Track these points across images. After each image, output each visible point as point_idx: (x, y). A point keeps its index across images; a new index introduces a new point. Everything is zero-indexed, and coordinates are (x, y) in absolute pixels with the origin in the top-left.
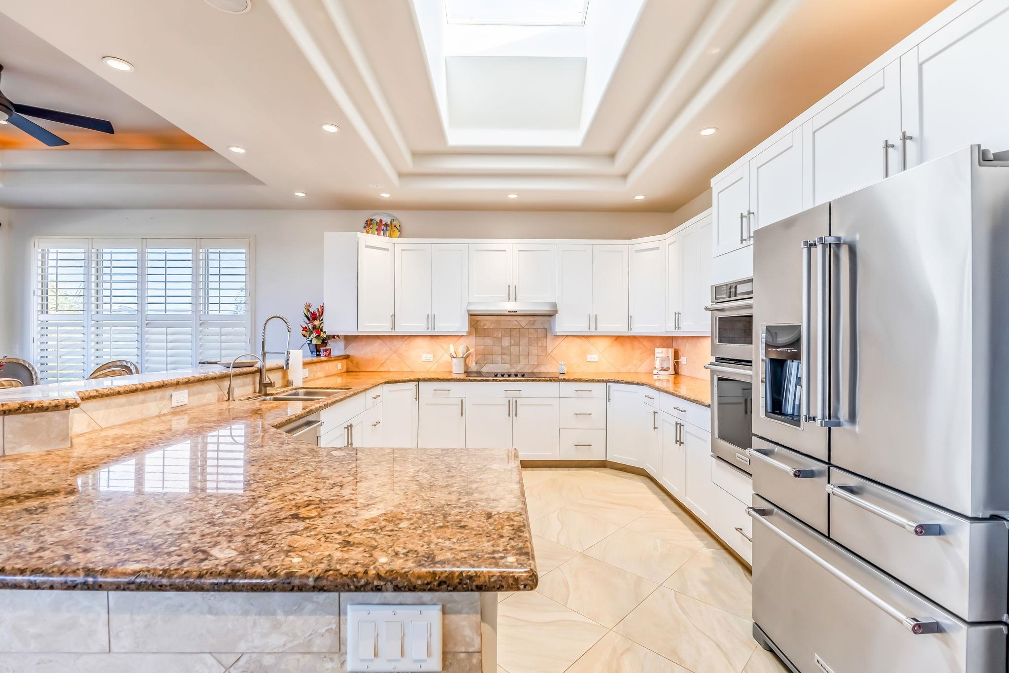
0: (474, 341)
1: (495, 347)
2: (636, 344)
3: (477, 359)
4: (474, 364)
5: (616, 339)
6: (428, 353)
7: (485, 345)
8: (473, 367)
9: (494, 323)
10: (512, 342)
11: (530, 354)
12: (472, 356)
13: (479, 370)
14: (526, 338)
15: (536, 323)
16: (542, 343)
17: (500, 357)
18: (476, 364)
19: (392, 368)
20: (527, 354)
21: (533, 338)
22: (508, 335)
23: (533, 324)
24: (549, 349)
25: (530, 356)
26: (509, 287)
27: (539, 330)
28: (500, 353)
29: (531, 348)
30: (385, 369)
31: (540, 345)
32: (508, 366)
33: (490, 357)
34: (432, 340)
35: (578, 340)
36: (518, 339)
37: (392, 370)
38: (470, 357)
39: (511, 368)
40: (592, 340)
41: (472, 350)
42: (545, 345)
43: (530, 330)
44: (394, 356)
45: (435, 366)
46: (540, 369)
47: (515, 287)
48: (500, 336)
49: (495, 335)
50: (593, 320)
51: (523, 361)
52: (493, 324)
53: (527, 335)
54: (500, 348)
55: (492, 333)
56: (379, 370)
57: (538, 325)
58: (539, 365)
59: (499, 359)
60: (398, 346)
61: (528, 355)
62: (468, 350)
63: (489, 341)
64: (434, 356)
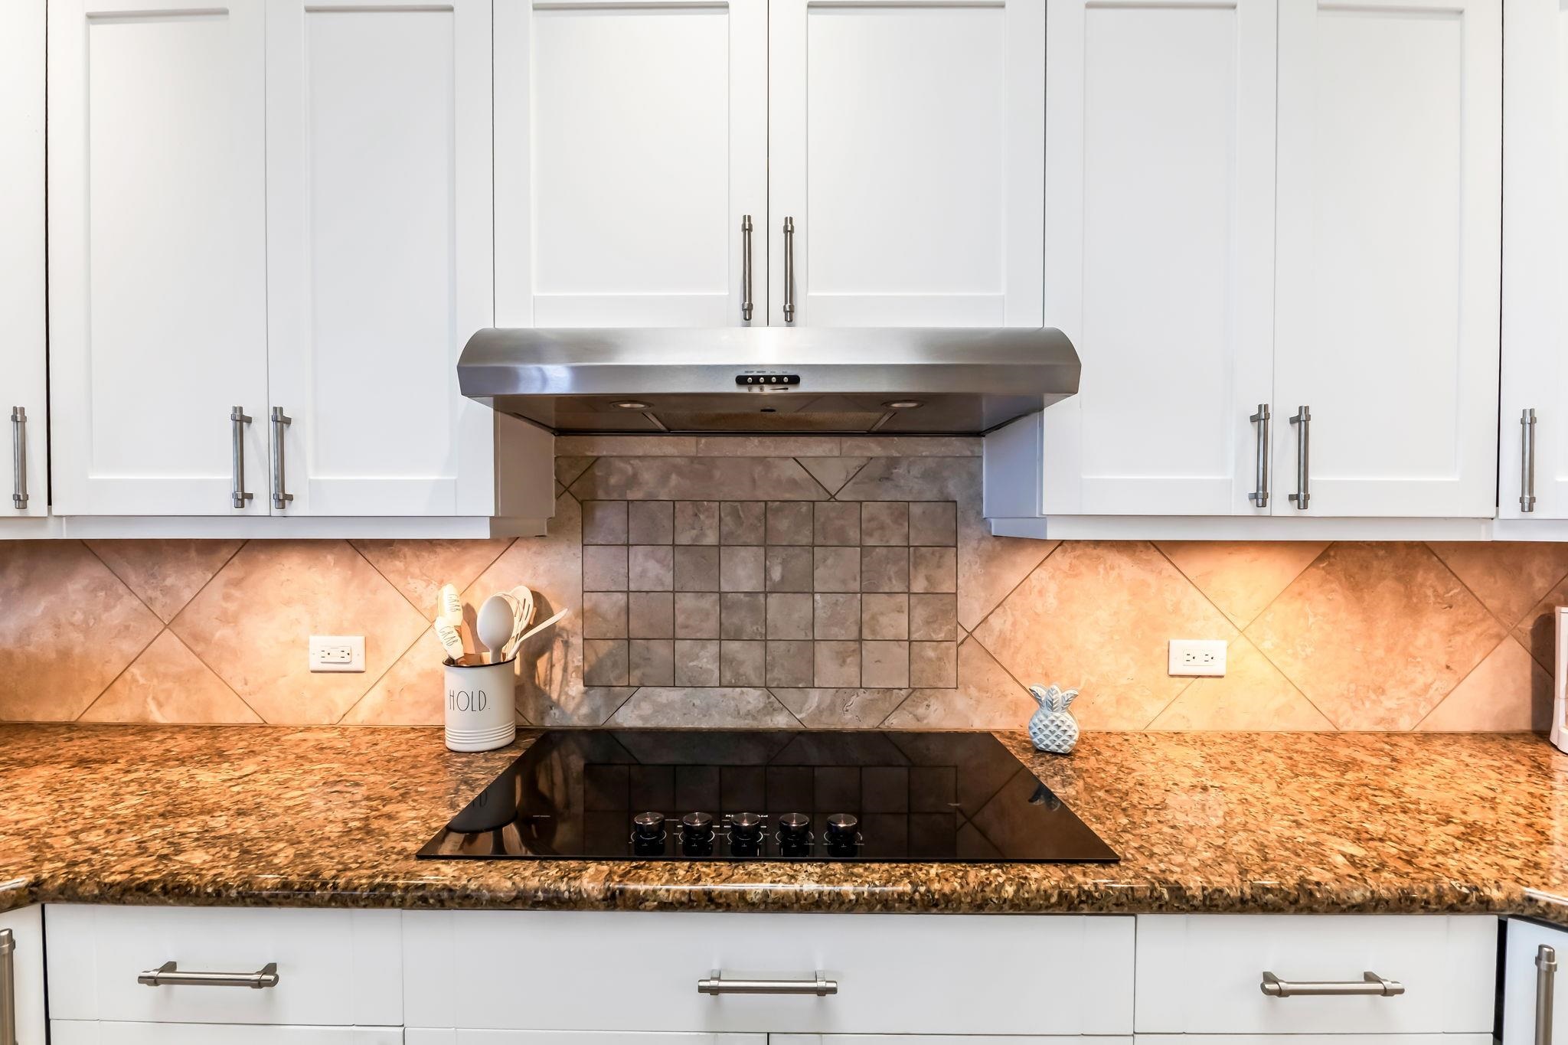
0: (576, 567)
1: (686, 601)
2: (1427, 579)
3: (592, 658)
4: (576, 687)
5: (1320, 559)
6: (339, 631)
7: (632, 587)
8: (571, 706)
9: (680, 473)
10: (776, 574)
11: (866, 634)
12: (566, 644)
13: (601, 722)
14: (848, 552)
15: (900, 471)
16: (928, 578)
17: (713, 648)
18: (588, 683)
19: (160, 705)
20: (854, 635)
21: (884, 551)
22: (752, 538)
23: (886, 478)
24: (971, 611)
25: (868, 647)
26: (747, 230)
27: (916, 510)
28: (711, 626)
29: (875, 603)
30: (124, 713)
31: (919, 585)
32: (753, 698)
33: (661, 650)
34: (360, 560)
35: (1126, 567)
36: (806, 557)
37: (157, 717)
38: (558, 652)
39: (769, 710)
40: (1196, 565)
41: (561, 616)
42: (947, 587)
43: (869, 510)
44: (169, 642)
45: (376, 697)
46: (921, 711)
47: (789, 231)
48: (711, 539)
49: (684, 539)
50: (1283, 436)
51: (830, 670)
52: (674, 479)
53: (853, 534)
54: (709, 603)
55: (668, 524)
56: (92, 717)
57: (911, 483)
58: (916, 691)
59: (706, 659)
60: (187, 595)
61: (860, 640)
62: (541, 607)
63: (654, 569)
64: (371, 646)
